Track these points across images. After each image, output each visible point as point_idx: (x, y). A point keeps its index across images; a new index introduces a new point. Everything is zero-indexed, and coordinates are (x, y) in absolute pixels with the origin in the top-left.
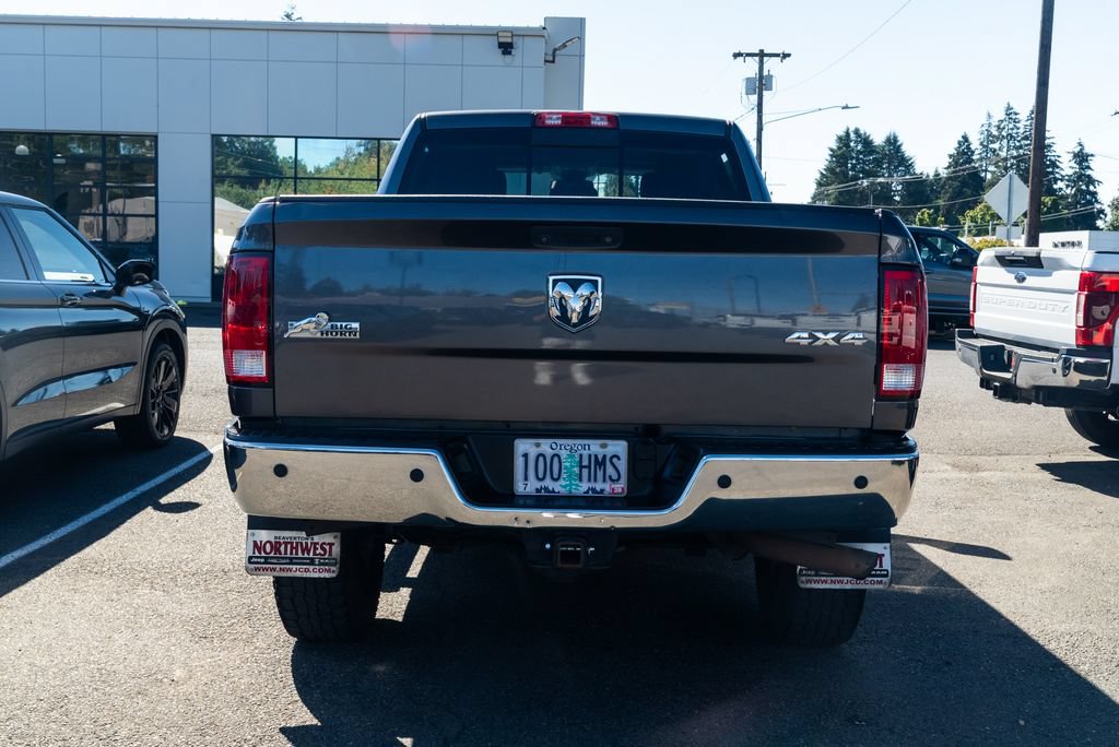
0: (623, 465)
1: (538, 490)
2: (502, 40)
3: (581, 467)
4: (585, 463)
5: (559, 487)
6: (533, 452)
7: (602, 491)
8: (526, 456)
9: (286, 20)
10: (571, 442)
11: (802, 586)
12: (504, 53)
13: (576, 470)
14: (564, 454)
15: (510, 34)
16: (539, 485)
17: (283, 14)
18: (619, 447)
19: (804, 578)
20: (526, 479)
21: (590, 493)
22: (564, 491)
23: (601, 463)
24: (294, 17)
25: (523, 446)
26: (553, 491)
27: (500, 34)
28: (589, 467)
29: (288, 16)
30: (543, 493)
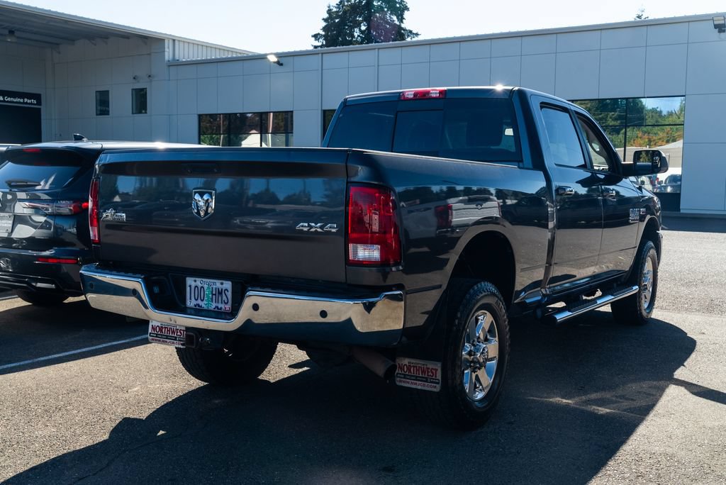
0: (229, 294)
1: (195, 306)
2: (716, 23)
3: (213, 294)
4: (214, 293)
5: (203, 304)
6: (193, 284)
7: (221, 308)
8: (190, 286)
9: (638, 19)
10: (208, 280)
11: (398, 383)
12: (720, 31)
13: (210, 295)
14: (206, 286)
15: (723, 18)
16: (195, 303)
17: (635, 16)
18: (228, 285)
19: (398, 379)
20: (190, 299)
21: (216, 310)
22: (205, 307)
23: (220, 293)
24: (643, 18)
25: (190, 281)
26: (201, 307)
27: (715, 19)
28: (215, 295)
29: (639, 17)
30: (197, 307)
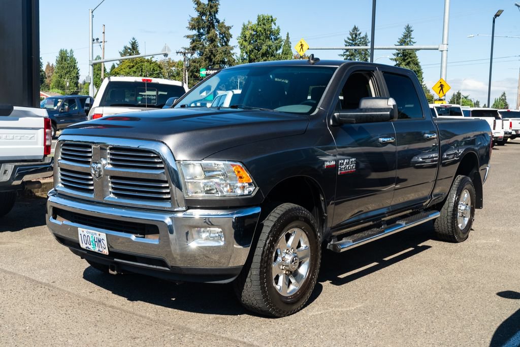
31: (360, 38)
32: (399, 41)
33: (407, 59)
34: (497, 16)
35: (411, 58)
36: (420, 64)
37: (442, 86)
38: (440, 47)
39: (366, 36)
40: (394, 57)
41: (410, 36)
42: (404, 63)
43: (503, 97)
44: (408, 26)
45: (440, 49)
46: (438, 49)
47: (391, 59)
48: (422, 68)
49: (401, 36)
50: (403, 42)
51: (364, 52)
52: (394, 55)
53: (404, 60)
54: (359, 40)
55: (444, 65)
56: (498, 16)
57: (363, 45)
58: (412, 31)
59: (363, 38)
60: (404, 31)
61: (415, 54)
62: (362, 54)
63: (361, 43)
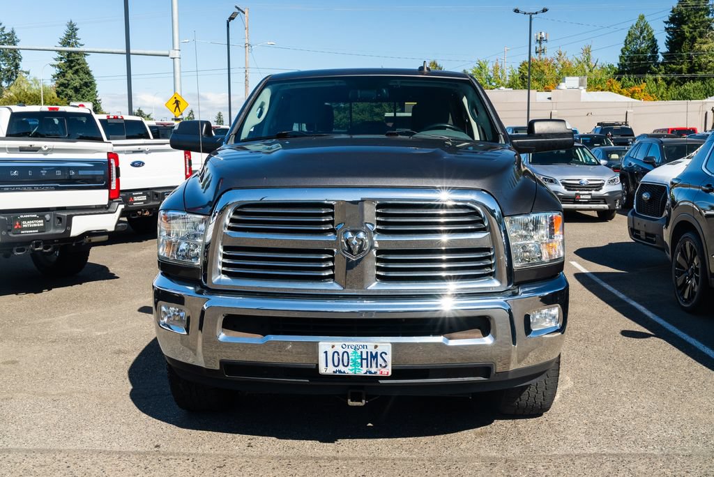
31: (5, 35)
32: (60, 41)
33: (75, 66)
34: (231, 18)
35: (79, 64)
36: (92, 73)
37: (177, 102)
38: (171, 53)
39: (13, 32)
40: (56, 63)
41: (75, 36)
42: (70, 71)
43: (191, 116)
44: (71, 22)
45: (171, 56)
46: (168, 56)
47: (53, 66)
48: (95, 78)
49: (63, 36)
50: (66, 43)
51: (12, 54)
52: (56, 60)
53: (71, 68)
54: (3, 37)
55: (178, 76)
56: (233, 19)
57: (9, 44)
58: (77, 29)
59: (9, 34)
60: (67, 28)
61: (84, 60)
62: (9, 57)
63: (6, 42)
